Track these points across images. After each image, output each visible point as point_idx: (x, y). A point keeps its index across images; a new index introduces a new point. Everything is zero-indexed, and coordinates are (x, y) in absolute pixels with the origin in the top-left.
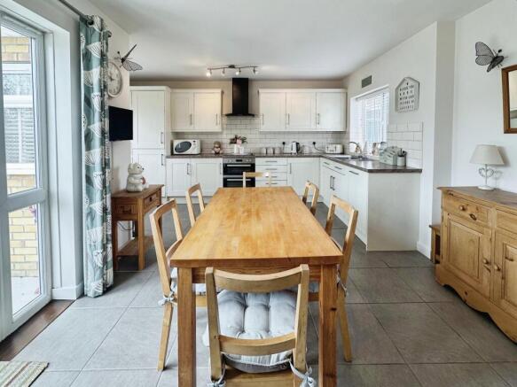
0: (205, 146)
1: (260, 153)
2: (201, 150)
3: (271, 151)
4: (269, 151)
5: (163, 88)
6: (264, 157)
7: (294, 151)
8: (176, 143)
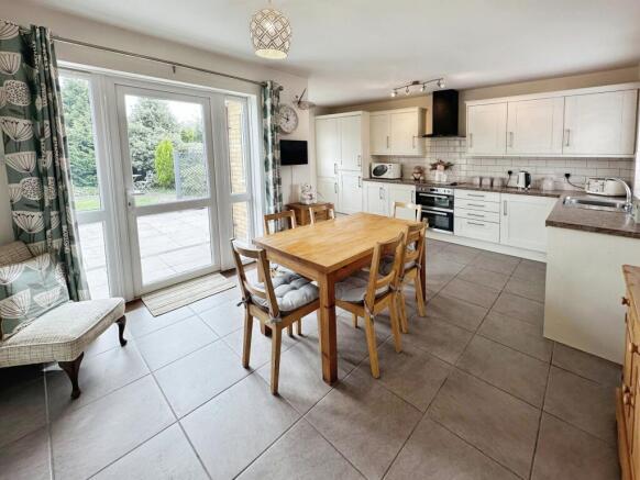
0: (406, 171)
1: (472, 184)
2: (402, 174)
3: (486, 182)
4: (483, 182)
5: (360, 112)
6: (477, 189)
7: (522, 184)
8: (375, 166)
